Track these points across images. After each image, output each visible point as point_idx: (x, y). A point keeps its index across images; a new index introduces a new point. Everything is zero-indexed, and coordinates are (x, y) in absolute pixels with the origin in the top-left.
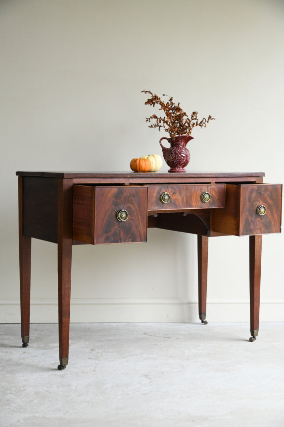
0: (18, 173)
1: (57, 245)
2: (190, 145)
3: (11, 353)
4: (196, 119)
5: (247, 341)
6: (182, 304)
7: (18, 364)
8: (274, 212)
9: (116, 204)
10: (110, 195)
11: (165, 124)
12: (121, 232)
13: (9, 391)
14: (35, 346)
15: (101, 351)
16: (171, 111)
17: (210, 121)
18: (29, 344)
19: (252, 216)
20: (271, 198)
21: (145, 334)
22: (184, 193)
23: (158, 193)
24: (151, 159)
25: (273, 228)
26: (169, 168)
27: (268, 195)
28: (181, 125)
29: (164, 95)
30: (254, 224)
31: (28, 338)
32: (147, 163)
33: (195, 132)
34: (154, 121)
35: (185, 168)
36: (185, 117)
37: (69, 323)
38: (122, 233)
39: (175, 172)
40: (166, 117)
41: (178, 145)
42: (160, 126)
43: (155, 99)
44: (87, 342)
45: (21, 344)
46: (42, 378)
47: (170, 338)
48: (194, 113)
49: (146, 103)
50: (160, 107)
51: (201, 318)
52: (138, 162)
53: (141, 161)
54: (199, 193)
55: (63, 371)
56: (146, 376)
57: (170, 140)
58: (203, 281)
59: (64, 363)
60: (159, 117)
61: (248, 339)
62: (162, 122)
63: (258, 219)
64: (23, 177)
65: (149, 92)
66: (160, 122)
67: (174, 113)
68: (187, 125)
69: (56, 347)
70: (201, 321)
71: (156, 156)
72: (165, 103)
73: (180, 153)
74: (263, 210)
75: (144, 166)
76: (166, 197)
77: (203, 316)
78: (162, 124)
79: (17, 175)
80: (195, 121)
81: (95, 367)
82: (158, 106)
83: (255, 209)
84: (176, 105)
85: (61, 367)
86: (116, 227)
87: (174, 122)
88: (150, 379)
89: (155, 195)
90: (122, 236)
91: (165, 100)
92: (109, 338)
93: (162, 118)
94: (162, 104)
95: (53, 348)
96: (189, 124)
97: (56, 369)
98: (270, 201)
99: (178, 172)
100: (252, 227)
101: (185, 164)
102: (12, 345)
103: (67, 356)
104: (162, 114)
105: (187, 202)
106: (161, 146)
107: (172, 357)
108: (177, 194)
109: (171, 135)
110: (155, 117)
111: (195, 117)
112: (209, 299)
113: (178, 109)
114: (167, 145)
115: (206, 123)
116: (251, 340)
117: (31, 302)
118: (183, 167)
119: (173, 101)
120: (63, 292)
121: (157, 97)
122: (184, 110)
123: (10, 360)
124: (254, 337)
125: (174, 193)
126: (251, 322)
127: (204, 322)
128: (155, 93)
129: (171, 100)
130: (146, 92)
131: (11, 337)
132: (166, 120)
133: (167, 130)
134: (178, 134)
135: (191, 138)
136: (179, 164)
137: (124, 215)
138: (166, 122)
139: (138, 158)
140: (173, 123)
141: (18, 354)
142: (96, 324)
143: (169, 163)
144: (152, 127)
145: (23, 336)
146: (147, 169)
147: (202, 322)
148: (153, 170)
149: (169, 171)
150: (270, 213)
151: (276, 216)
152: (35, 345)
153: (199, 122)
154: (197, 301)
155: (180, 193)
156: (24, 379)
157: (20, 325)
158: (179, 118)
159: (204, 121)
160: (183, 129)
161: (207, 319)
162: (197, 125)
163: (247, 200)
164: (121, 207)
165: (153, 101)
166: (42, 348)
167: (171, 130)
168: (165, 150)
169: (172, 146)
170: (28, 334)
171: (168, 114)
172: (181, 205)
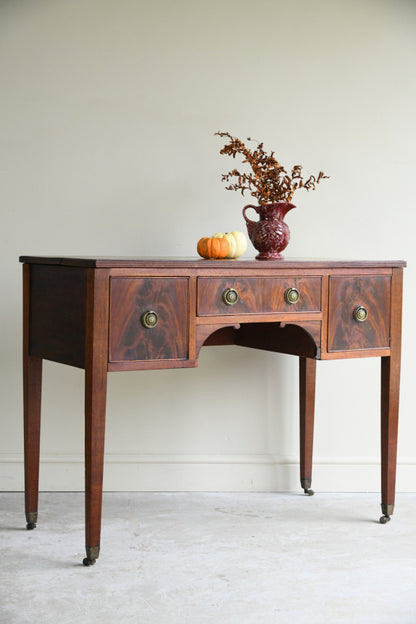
0: (22, 259)
1: (84, 371)
2: (289, 217)
3: (9, 538)
4: (299, 177)
5: (377, 522)
6: (275, 463)
7: (21, 557)
8: (380, 316)
9: (142, 303)
10: (132, 290)
11: (252, 184)
12: (149, 344)
13: (7, 600)
14: (46, 528)
15: (148, 536)
16: (260, 165)
17: (321, 180)
18: (37, 525)
19: (346, 321)
20: (375, 296)
21: (217, 509)
22: (259, 289)
23: (220, 288)
24: (230, 238)
25: (379, 340)
26: (257, 253)
27: (371, 292)
28: (275, 186)
29: (249, 139)
30: (349, 334)
31: (36, 515)
32: (224, 245)
33: (298, 197)
34: (234, 180)
35: (282, 253)
36: (282, 174)
37: (101, 491)
38: (151, 347)
39: (266, 259)
40: (253, 174)
41: (271, 217)
42: (244, 188)
43: (236, 146)
44: (127, 523)
45: (25, 524)
46: (59, 579)
47: (256, 516)
48: (296, 168)
49: (222, 152)
50: (244, 157)
51: (303, 486)
52: (209, 242)
53: (214, 242)
54: (282, 290)
55: (91, 567)
56: (221, 576)
57: (258, 210)
58: (307, 428)
59: (92, 555)
60: (242, 174)
61: (378, 519)
62: (247, 181)
63: (356, 327)
64: (31, 265)
65: (227, 134)
66: (244, 182)
67: (264, 168)
68: (285, 186)
69: (80, 529)
70: (303, 490)
71: (236, 233)
72: (252, 152)
73: (275, 230)
74: (362, 313)
75: (218, 249)
76: (232, 296)
77: (306, 482)
78: (246, 184)
79: (21, 261)
80: (297, 181)
81: (142, 562)
82: (240, 156)
83: (351, 311)
84: (269, 155)
85: (88, 562)
86: (142, 336)
87: (266, 182)
88: (228, 581)
89: (216, 292)
90: (150, 350)
91: (252, 148)
92: (161, 516)
93: (248, 174)
94: (246, 153)
95: (74, 530)
96: (288, 185)
97: (80, 565)
98: (373, 301)
99: (271, 259)
100: (346, 338)
101: (283, 246)
102: (11, 525)
103: (98, 545)
104: (247, 169)
105: (263, 303)
106: (245, 218)
107: (260, 546)
108: (249, 291)
109: (259, 202)
110: (236, 173)
111: (297, 174)
112: (317, 457)
113: (272, 161)
114: (255, 217)
115: (315, 183)
116: (382, 521)
117: (41, 459)
118: (279, 251)
119: (263, 149)
120: (93, 444)
121: (240, 143)
122: (281, 163)
123: (7, 549)
124: (387, 516)
125: (244, 290)
126: (382, 493)
127: (309, 493)
128: (236, 135)
129: (260, 146)
130: (222, 135)
131: (8, 514)
132: (253, 178)
133: (254, 194)
134: (272, 200)
135: (292, 207)
136: (274, 246)
137: (152, 319)
138: (254, 182)
139: (210, 236)
140: (264, 183)
141: (21, 540)
142: (139, 494)
143: (257, 245)
144: (230, 188)
145: (27, 512)
146: (224, 254)
147: (306, 491)
148: (232, 256)
149: (257, 258)
150: (373, 317)
151: (382, 322)
152: (46, 526)
153: (304, 183)
154: (297, 458)
155: (253, 290)
156: (31, 580)
157: (24, 494)
158: (273, 175)
159: (312, 181)
160: (278, 192)
161: (313, 488)
162: (301, 186)
163: (339, 298)
164: (149, 307)
165: (233, 148)
166: (57, 531)
167: (261, 193)
168: (250, 225)
169: (262, 218)
170: (35, 509)
171: (256, 170)
172: (255, 307)
